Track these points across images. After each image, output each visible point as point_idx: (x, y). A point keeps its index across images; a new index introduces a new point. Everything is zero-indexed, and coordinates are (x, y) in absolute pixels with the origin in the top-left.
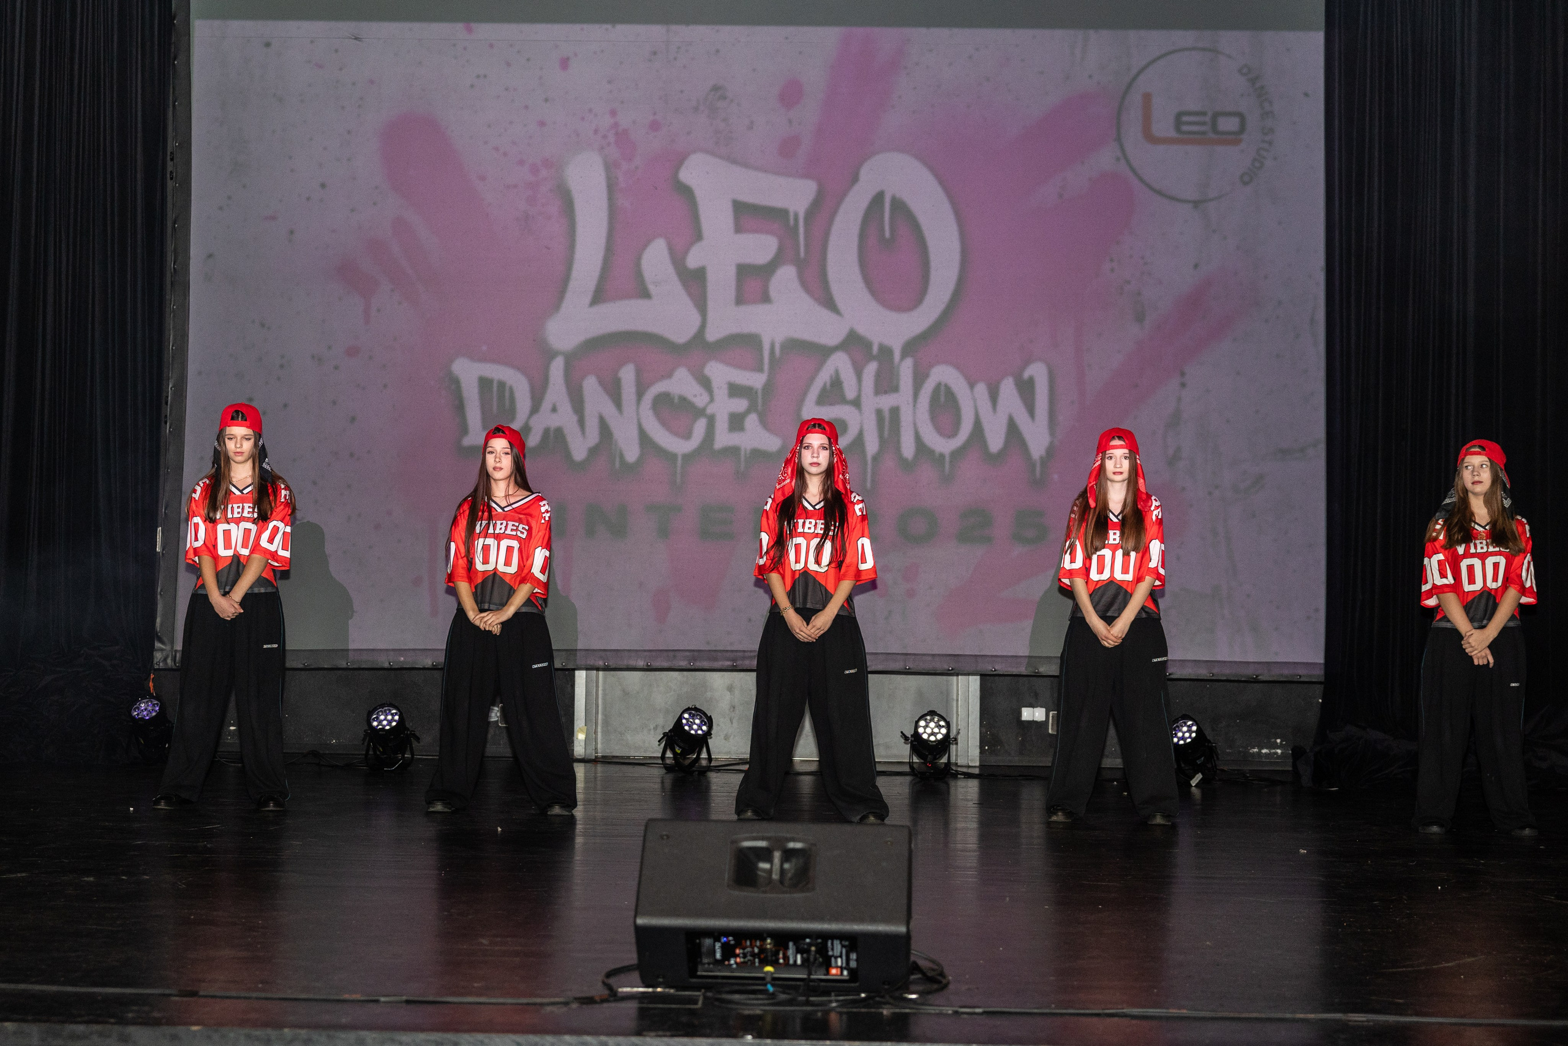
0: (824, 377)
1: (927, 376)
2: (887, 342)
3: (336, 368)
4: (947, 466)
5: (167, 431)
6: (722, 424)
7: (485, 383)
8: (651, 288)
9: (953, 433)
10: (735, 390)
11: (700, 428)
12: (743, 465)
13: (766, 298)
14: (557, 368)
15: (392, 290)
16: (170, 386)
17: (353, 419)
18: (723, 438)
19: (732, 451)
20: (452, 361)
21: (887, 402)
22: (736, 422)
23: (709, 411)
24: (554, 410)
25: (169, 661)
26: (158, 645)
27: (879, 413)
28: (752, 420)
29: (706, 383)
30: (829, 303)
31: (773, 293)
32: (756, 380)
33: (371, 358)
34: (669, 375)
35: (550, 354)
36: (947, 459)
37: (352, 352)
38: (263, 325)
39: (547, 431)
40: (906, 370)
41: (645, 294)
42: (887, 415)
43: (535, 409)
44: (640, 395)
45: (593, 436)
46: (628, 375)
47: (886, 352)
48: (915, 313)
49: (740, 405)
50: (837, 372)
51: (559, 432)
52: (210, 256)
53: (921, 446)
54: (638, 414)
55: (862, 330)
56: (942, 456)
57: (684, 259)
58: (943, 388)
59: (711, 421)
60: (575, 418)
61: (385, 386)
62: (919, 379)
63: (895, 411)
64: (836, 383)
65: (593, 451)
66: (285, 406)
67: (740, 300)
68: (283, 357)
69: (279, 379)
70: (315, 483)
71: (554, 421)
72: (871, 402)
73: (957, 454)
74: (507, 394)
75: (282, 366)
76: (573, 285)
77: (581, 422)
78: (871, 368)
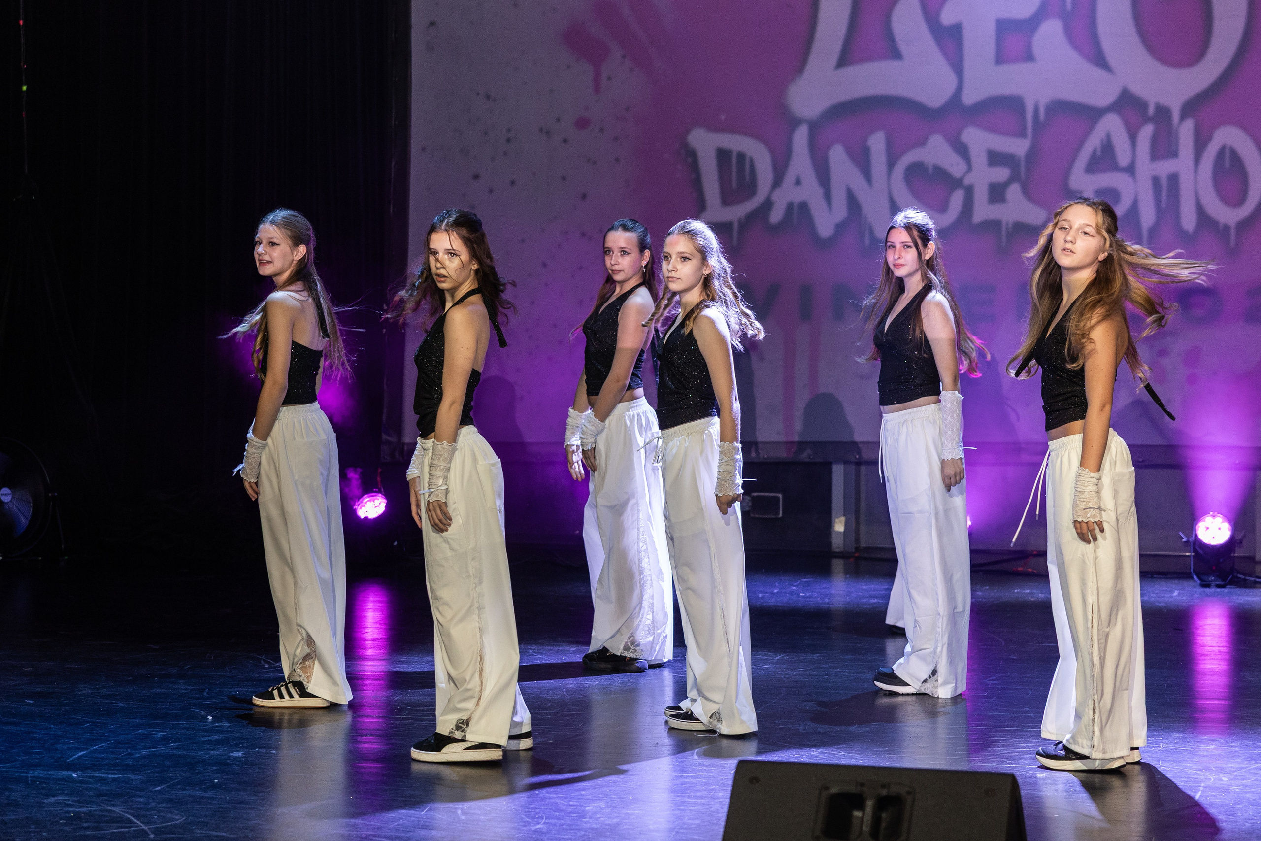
0: (1093, 142)
1: (1210, 138)
2: (1165, 101)
3: (565, 141)
4: (1233, 238)
5: (391, 211)
6: (981, 195)
7: (723, 155)
8: (902, 47)
9: (1239, 200)
10: (995, 158)
11: (957, 199)
12: (1004, 238)
13: (1029, 57)
14: (801, 137)
15: (624, 57)
16: (393, 163)
17: (584, 196)
18: (983, 211)
19: (993, 225)
20: (688, 131)
21: (1165, 168)
22: (997, 193)
23: (967, 181)
24: (798, 182)
25: (397, 455)
26: (385, 437)
27: (1156, 181)
28: (1014, 192)
29: (963, 151)
30: (1100, 60)
31: (1037, 50)
32: (1019, 147)
33: (602, 130)
34: (922, 143)
35: (794, 122)
36: (1233, 231)
37: (582, 123)
38: (488, 97)
39: (790, 206)
40: (1186, 131)
41: (895, 53)
42: (1164, 182)
43: (777, 182)
44: (891, 164)
45: (840, 211)
46: (877, 143)
47: (1163, 113)
48: (1195, 69)
49: (1001, 174)
50: (1108, 136)
51: (804, 207)
52: (432, 24)
53: (1204, 218)
54: (889, 184)
55: (1137, 89)
56: (1227, 228)
57: (938, 14)
58: (1227, 152)
59: (969, 192)
60: (820, 191)
61: (617, 160)
62: (1201, 143)
63: (1174, 179)
64: (1108, 148)
65: (840, 227)
66: (513, 183)
67: (1000, 59)
68: (509, 130)
69: (505, 153)
70: (544, 265)
71: (796, 195)
72: (1146, 168)
73: (1244, 225)
74: (747, 166)
75: (508, 141)
76: (817, 46)
77: (828, 196)
78: (1147, 132)
